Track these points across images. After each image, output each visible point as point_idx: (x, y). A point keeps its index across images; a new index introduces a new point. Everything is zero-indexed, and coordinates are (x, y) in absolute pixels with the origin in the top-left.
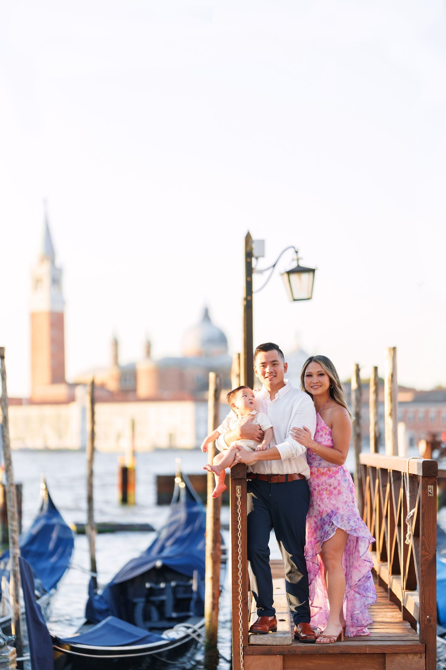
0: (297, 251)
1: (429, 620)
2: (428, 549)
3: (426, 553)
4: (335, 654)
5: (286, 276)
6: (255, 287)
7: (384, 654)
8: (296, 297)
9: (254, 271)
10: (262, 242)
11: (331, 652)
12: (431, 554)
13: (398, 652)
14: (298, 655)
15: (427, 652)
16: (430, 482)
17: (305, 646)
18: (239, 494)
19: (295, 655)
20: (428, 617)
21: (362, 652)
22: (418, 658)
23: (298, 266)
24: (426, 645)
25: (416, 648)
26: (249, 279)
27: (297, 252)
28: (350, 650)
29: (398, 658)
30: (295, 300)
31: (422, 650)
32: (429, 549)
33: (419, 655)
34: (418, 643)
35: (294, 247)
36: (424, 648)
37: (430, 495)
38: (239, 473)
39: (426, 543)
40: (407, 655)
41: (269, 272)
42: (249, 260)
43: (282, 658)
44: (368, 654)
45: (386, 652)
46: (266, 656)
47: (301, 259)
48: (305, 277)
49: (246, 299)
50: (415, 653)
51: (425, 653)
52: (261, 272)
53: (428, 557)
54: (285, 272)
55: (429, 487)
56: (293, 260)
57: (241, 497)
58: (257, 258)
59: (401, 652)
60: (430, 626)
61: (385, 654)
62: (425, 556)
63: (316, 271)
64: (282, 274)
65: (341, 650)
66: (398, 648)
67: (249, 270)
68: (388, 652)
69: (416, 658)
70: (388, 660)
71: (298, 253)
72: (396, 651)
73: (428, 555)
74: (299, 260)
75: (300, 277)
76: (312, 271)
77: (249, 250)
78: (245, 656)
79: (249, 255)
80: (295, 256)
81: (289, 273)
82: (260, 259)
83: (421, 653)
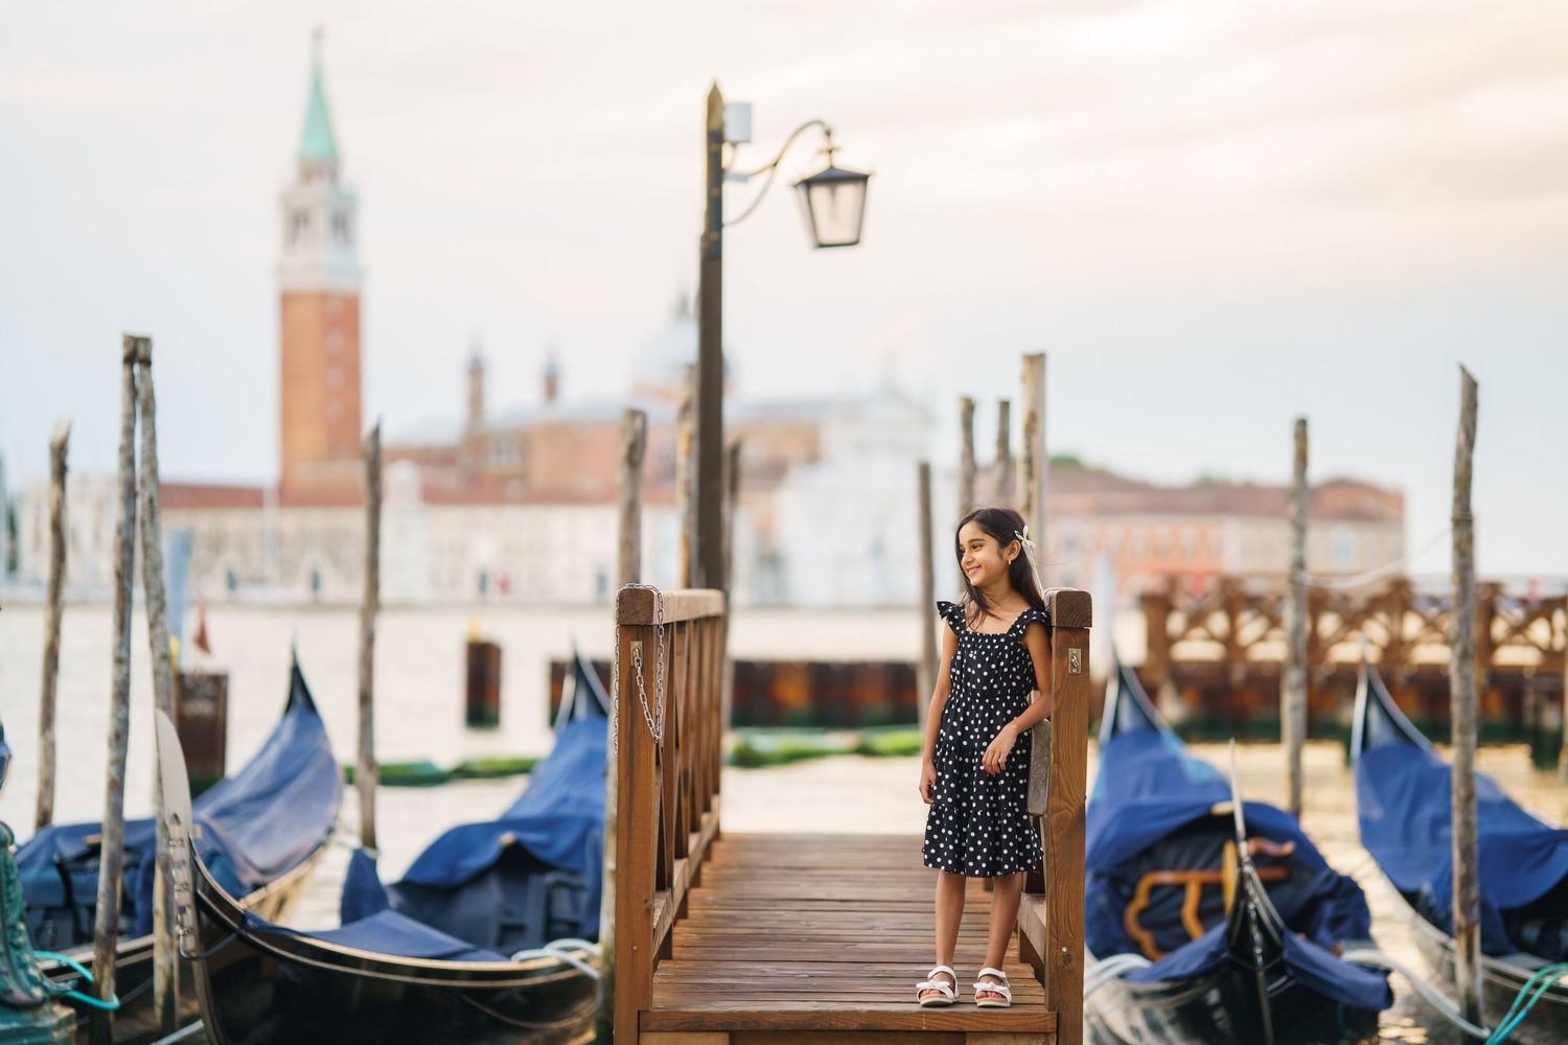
0: (829, 131)
1: (1068, 958)
2: (1067, 794)
3: (1064, 804)
4: (850, 1031)
5: (802, 191)
6: (729, 214)
7: (962, 1035)
8: (826, 237)
9: (726, 175)
10: (746, 108)
11: (840, 1025)
12: (1073, 806)
13: (995, 1029)
14: (765, 1031)
15: (1060, 1032)
16: (1075, 641)
18: (638, 661)
19: (758, 1031)
20: (1064, 950)
21: (910, 1027)
22: (1040, 1044)
23: (832, 168)
24: (1058, 1014)
25: (1034, 1021)
26: (714, 194)
27: (828, 133)
28: (885, 1023)
30: (822, 246)
31: (1049, 1026)
32: (1070, 792)
33: (1043, 1037)
34: (1044, 1010)
35: (819, 122)
36: (1056, 1020)
37: (1075, 671)
38: (637, 613)
39: (1063, 780)
40: (1015, 1037)
41: (762, 179)
42: (714, 149)
43: (727, 1039)
44: (924, 1031)
45: (967, 1029)
46: (692, 1034)
47: (838, 149)
48: (847, 192)
49: (705, 240)
50: (1033, 1034)
51: (1055, 1035)
52: (744, 178)
53: (1066, 811)
54: (798, 180)
55: (1075, 651)
56: (821, 152)
58: (734, 145)
59: (1001, 1030)
60: (1070, 971)
61: (964, 1034)
62: (1059, 809)
63: (870, 180)
64: (796, 186)
65: (863, 1022)
66: (994, 1021)
67: (716, 174)
68: (971, 1029)
69: (1036, 1044)
71: (831, 136)
72: (989, 1028)
73: (1066, 808)
74: (833, 153)
75: (833, 193)
76: (861, 179)
77: (715, 126)
78: (642, 1035)
79: (716, 138)
80: (823, 144)
81: (809, 183)
82: (742, 148)
83: (1046, 1034)
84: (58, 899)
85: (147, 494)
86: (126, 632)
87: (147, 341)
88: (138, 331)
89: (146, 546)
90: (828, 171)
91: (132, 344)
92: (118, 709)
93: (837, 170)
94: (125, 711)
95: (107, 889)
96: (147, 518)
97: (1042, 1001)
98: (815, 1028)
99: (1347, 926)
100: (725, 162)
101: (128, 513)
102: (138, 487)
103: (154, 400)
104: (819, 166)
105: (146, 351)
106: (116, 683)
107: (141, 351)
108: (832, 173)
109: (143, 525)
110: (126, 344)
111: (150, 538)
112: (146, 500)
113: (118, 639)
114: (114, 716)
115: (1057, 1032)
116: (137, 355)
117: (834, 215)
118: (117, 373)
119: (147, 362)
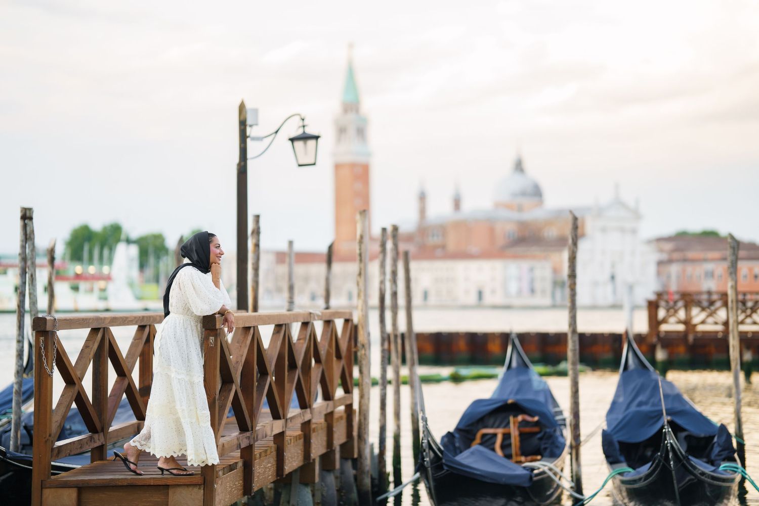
0: (303, 118)
5: (290, 142)
6: (249, 155)
8: (301, 163)
9: (250, 138)
11: (120, 484)
12: (211, 398)
15: (205, 484)
16: (212, 334)
17: (97, 479)
18: (42, 344)
19: (89, 487)
21: (146, 483)
22: (197, 489)
23: (304, 132)
24: (204, 478)
25: (194, 480)
26: (242, 145)
27: (303, 120)
28: (137, 482)
29: (179, 490)
30: (300, 165)
31: (200, 482)
32: (210, 393)
33: (198, 486)
34: (200, 476)
35: (299, 115)
36: (202, 480)
37: (212, 345)
38: (41, 326)
40: (188, 487)
41: (270, 138)
42: (242, 127)
43: (76, 491)
44: (153, 485)
45: (168, 484)
46: (61, 489)
47: (307, 126)
48: (311, 143)
49: (239, 165)
50: (193, 485)
51: (203, 486)
52: (260, 139)
54: (288, 139)
55: (212, 338)
56: (300, 127)
57: (44, 348)
58: (251, 126)
59: (181, 484)
61: (168, 485)
63: (319, 139)
65: (129, 482)
67: (244, 137)
69: (196, 490)
70: (171, 492)
71: (305, 120)
72: (177, 483)
74: (305, 127)
75: (305, 143)
76: (317, 138)
77: (242, 118)
78: (43, 489)
79: (243, 124)
80: (301, 123)
81: (292, 140)
82: (254, 127)
83: (200, 485)
84: (27, 441)
85: (30, 273)
86: (21, 329)
87: (30, 209)
88: (27, 206)
89: (30, 294)
90: (301, 134)
91: (24, 211)
92: (18, 361)
93: (307, 134)
94: (21, 362)
95: (14, 436)
96: (30, 282)
97: (200, 472)
98: (111, 485)
99: (548, 451)
100: (248, 134)
101: (22, 280)
102: (27, 270)
103: (34, 234)
104: (300, 132)
105: (30, 214)
106: (17, 351)
107: (28, 214)
108: (305, 136)
109: (29, 286)
110: (21, 211)
111: (31, 291)
112: (30, 275)
113: (18, 333)
114: (16, 364)
115: (204, 484)
116: (26, 216)
117: (306, 153)
118: (18, 223)
119: (31, 219)
